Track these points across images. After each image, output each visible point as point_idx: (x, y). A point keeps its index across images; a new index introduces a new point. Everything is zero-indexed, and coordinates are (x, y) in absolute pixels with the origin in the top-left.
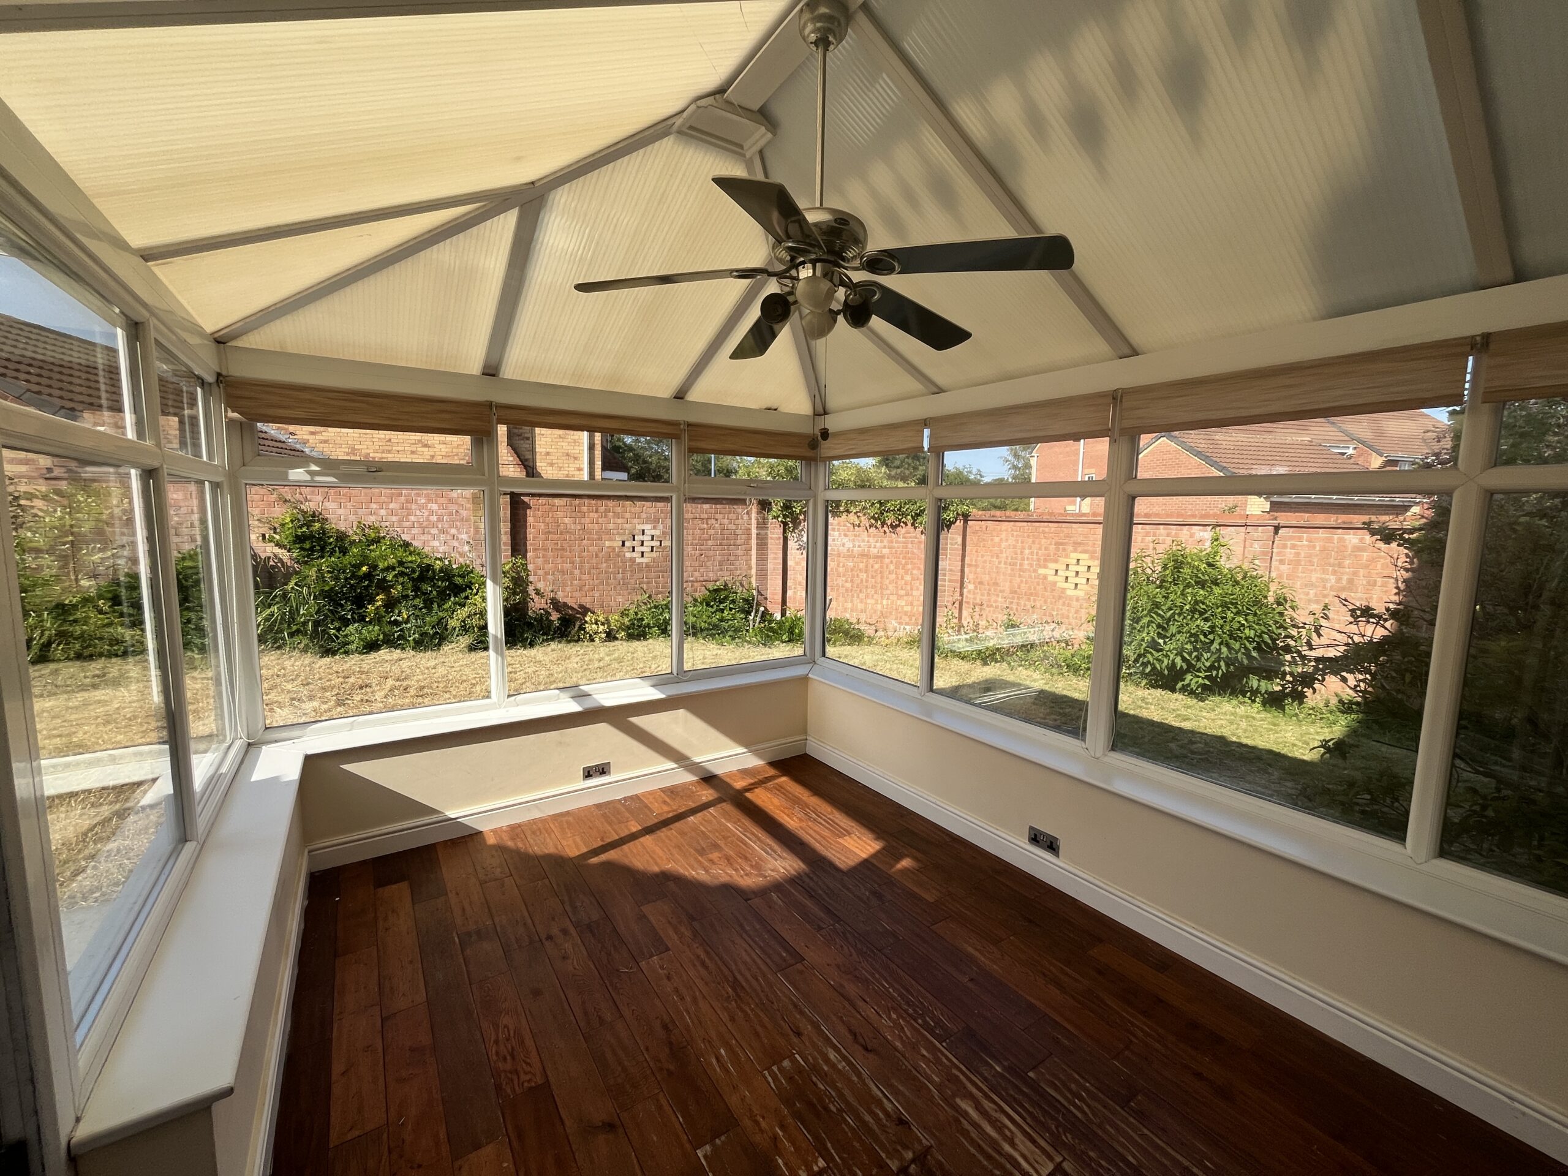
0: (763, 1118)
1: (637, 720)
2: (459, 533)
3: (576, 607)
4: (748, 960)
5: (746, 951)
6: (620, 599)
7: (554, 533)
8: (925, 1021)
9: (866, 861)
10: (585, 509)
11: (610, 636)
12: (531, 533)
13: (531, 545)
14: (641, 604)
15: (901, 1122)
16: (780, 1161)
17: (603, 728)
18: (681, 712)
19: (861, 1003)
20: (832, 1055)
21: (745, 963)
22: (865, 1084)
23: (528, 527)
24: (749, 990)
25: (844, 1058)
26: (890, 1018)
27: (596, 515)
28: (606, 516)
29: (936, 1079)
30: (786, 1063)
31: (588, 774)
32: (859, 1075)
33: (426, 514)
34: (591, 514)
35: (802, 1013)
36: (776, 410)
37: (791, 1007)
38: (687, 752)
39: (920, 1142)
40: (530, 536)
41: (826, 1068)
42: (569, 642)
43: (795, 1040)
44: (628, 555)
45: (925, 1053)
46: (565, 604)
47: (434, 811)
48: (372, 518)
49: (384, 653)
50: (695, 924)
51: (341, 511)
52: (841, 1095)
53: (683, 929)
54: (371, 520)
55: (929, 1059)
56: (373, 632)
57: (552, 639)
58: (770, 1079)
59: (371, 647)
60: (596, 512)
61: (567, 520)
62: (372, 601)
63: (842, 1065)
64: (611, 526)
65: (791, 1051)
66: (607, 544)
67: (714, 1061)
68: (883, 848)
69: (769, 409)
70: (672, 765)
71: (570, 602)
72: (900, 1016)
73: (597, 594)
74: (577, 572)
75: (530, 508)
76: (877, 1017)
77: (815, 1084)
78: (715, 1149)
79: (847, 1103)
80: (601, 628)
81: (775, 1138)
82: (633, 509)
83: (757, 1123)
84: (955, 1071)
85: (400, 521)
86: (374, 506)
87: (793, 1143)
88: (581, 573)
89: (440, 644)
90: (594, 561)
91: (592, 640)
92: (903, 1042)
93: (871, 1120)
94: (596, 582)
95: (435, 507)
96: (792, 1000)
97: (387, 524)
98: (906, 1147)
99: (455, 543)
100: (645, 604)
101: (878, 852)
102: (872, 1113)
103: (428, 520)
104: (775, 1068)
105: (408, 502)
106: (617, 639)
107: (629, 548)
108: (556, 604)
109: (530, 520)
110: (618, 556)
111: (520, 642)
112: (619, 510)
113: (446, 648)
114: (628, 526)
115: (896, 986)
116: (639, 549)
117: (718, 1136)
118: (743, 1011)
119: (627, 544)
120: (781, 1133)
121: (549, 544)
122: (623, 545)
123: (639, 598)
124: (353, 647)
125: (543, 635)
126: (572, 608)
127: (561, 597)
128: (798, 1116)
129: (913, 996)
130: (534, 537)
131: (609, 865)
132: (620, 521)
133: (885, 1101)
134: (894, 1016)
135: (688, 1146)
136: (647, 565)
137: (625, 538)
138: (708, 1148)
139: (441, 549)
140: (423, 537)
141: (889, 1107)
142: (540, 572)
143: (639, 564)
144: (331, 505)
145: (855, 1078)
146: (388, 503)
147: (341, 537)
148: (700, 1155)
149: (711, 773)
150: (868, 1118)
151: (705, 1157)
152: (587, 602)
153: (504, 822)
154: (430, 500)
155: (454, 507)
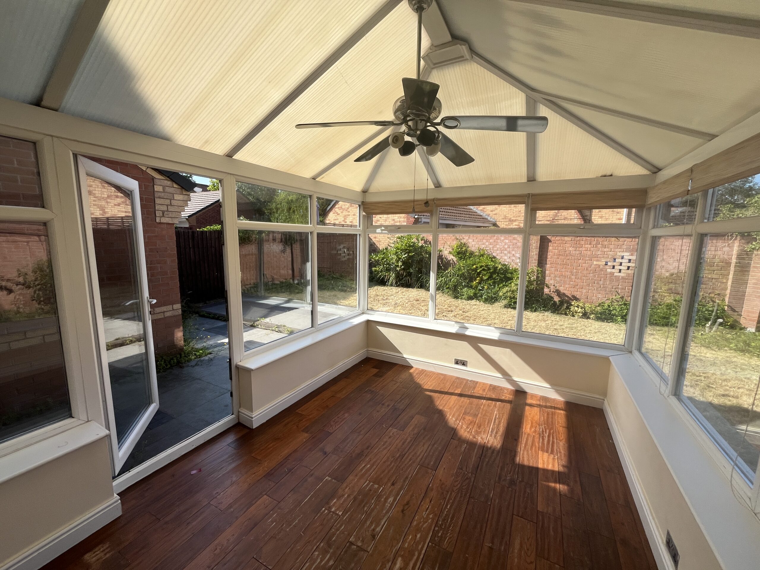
0: (349, 489)
1: (482, 346)
2: (516, 254)
3: (570, 296)
4: (418, 453)
5: (422, 451)
6: (600, 296)
7: (562, 255)
8: (438, 532)
9: (537, 469)
10: (583, 242)
11: (585, 315)
12: (550, 255)
13: (549, 261)
14: (615, 301)
15: (374, 537)
16: (335, 501)
17: (465, 344)
18: (508, 351)
19: (428, 500)
20: (391, 499)
21: (416, 453)
22: (384, 516)
23: (549, 252)
24: (403, 460)
25: (392, 505)
26: (428, 515)
27: (589, 246)
28: (596, 247)
29: (406, 546)
30: (376, 486)
31: (457, 362)
32: (387, 512)
33: (503, 244)
34: (586, 246)
35: (404, 481)
36: (611, 175)
37: (405, 476)
38: (510, 373)
39: (368, 546)
40: (549, 257)
41: (383, 500)
42: (558, 314)
43: (389, 484)
44: (609, 270)
45: (418, 536)
46: (564, 294)
47: (399, 352)
48: (483, 246)
49: (473, 302)
50: (422, 431)
51: (473, 243)
52: (373, 510)
53: (416, 430)
54: (482, 247)
55: (416, 539)
56: (471, 292)
57: (548, 310)
58: (366, 484)
59: (470, 298)
60: (590, 244)
61: (570, 249)
62: (476, 280)
63: (388, 505)
64: (599, 253)
65: (383, 485)
66: (595, 263)
67: (363, 465)
68: (559, 472)
69: (605, 176)
70: (499, 375)
71: (568, 293)
72: (433, 519)
73: (584, 291)
74: (573, 277)
75: (551, 242)
76: (425, 509)
77: (373, 499)
78: (330, 481)
79: (371, 513)
80: (580, 310)
81: (343, 495)
82: (616, 243)
83: (346, 487)
84: (416, 554)
85: (493, 247)
86: (484, 241)
87: (343, 502)
88: (576, 278)
89: (494, 302)
90: (585, 272)
91: (573, 316)
92: (418, 524)
93: (368, 524)
94: (585, 284)
95: (507, 241)
96: (409, 475)
97: (488, 248)
98: (363, 541)
99: (514, 258)
100: (618, 301)
101: (553, 472)
102: (371, 523)
103: (504, 247)
104: (371, 483)
105: (497, 239)
106: (590, 318)
107: (610, 266)
108: (558, 293)
109: (550, 248)
110: (602, 270)
111: (530, 308)
112: (606, 243)
113: (496, 304)
114: (611, 253)
115: (452, 511)
116: (618, 267)
117: (335, 480)
118: (391, 463)
119: (609, 264)
120: (346, 496)
121: (559, 261)
122: (606, 265)
123: (614, 297)
124: (464, 297)
125: (543, 307)
126: (568, 297)
127: (562, 289)
128: (355, 499)
129: (451, 521)
130: (551, 257)
131: (430, 397)
132: (605, 250)
133: (381, 526)
134: (431, 516)
135: (328, 473)
136: (623, 278)
137: (608, 260)
138: (330, 479)
139: (508, 260)
140: (501, 255)
141: (378, 529)
142: (552, 275)
143: (616, 276)
144: (470, 241)
145: (384, 512)
146: (489, 240)
147: (472, 253)
148: (327, 478)
149: (523, 389)
150: (368, 523)
151: (327, 479)
152: (577, 295)
153: (421, 367)
154: (506, 239)
155: (515, 241)
